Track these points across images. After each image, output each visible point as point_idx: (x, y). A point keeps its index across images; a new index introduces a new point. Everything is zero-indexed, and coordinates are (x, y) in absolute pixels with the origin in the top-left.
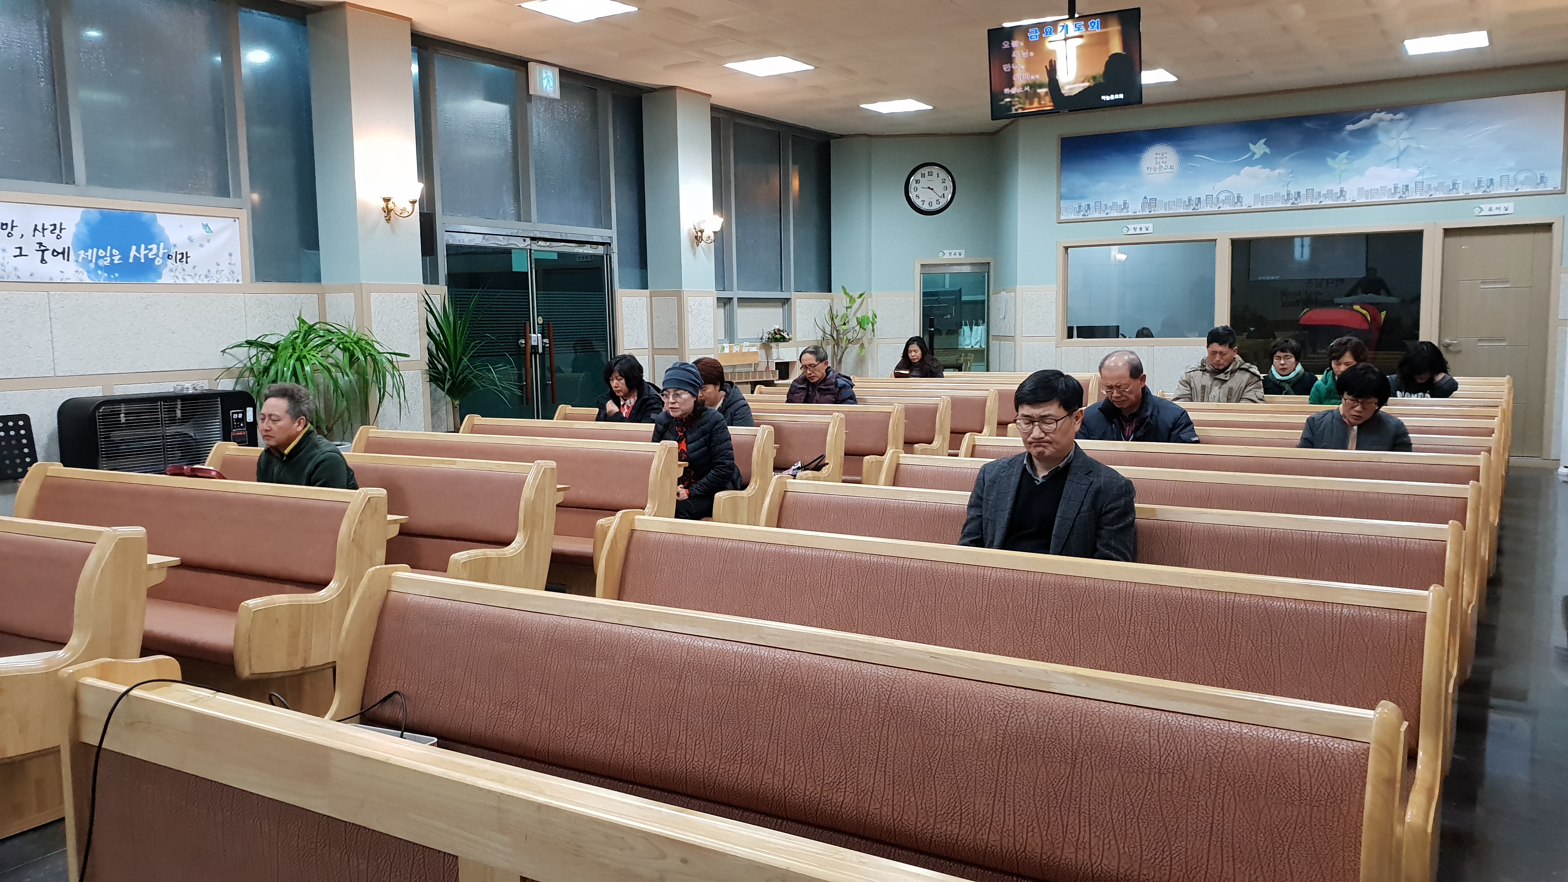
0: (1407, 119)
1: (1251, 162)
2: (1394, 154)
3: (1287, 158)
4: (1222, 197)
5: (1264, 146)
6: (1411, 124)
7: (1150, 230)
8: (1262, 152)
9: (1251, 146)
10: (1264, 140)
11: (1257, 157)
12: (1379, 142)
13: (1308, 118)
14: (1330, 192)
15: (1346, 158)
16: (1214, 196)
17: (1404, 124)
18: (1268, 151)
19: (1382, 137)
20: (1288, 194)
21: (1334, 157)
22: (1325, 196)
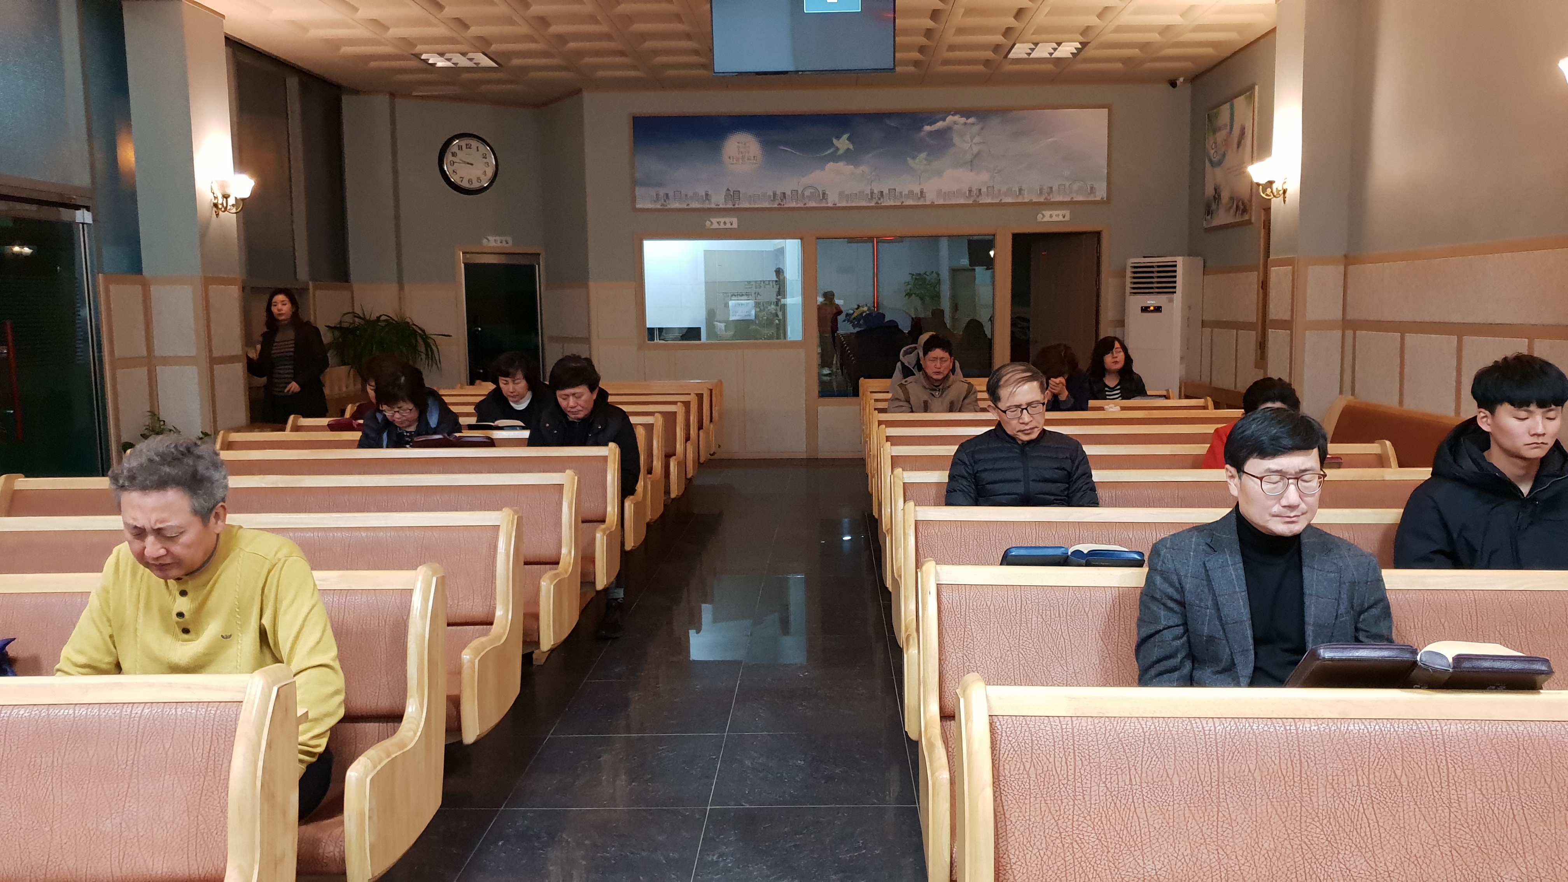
0: (978, 124)
1: (835, 157)
2: (968, 157)
3: (870, 155)
4: (807, 193)
5: (847, 142)
6: (982, 129)
7: (735, 225)
8: (846, 148)
9: (835, 141)
10: (846, 136)
11: (840, 152)
12: (954, 145)
13: (890, 115)
14: (911, 192)
15: (926, 159)
16: (800, 192)
17: (976, 128)
18: (851, 147)
19: (956, 139)
20: (872, 193)
21: (914, 158)
22: (907, 196)
